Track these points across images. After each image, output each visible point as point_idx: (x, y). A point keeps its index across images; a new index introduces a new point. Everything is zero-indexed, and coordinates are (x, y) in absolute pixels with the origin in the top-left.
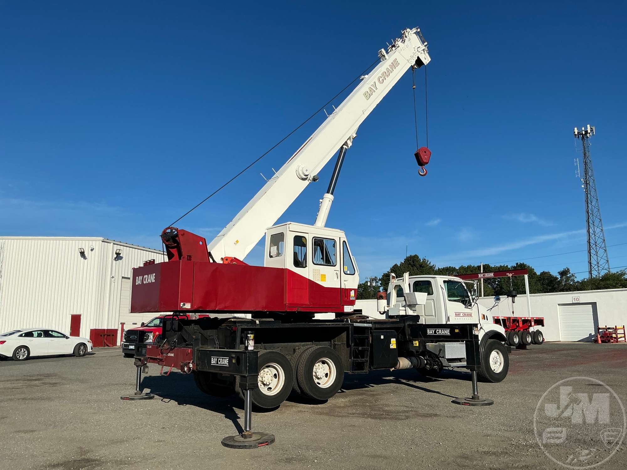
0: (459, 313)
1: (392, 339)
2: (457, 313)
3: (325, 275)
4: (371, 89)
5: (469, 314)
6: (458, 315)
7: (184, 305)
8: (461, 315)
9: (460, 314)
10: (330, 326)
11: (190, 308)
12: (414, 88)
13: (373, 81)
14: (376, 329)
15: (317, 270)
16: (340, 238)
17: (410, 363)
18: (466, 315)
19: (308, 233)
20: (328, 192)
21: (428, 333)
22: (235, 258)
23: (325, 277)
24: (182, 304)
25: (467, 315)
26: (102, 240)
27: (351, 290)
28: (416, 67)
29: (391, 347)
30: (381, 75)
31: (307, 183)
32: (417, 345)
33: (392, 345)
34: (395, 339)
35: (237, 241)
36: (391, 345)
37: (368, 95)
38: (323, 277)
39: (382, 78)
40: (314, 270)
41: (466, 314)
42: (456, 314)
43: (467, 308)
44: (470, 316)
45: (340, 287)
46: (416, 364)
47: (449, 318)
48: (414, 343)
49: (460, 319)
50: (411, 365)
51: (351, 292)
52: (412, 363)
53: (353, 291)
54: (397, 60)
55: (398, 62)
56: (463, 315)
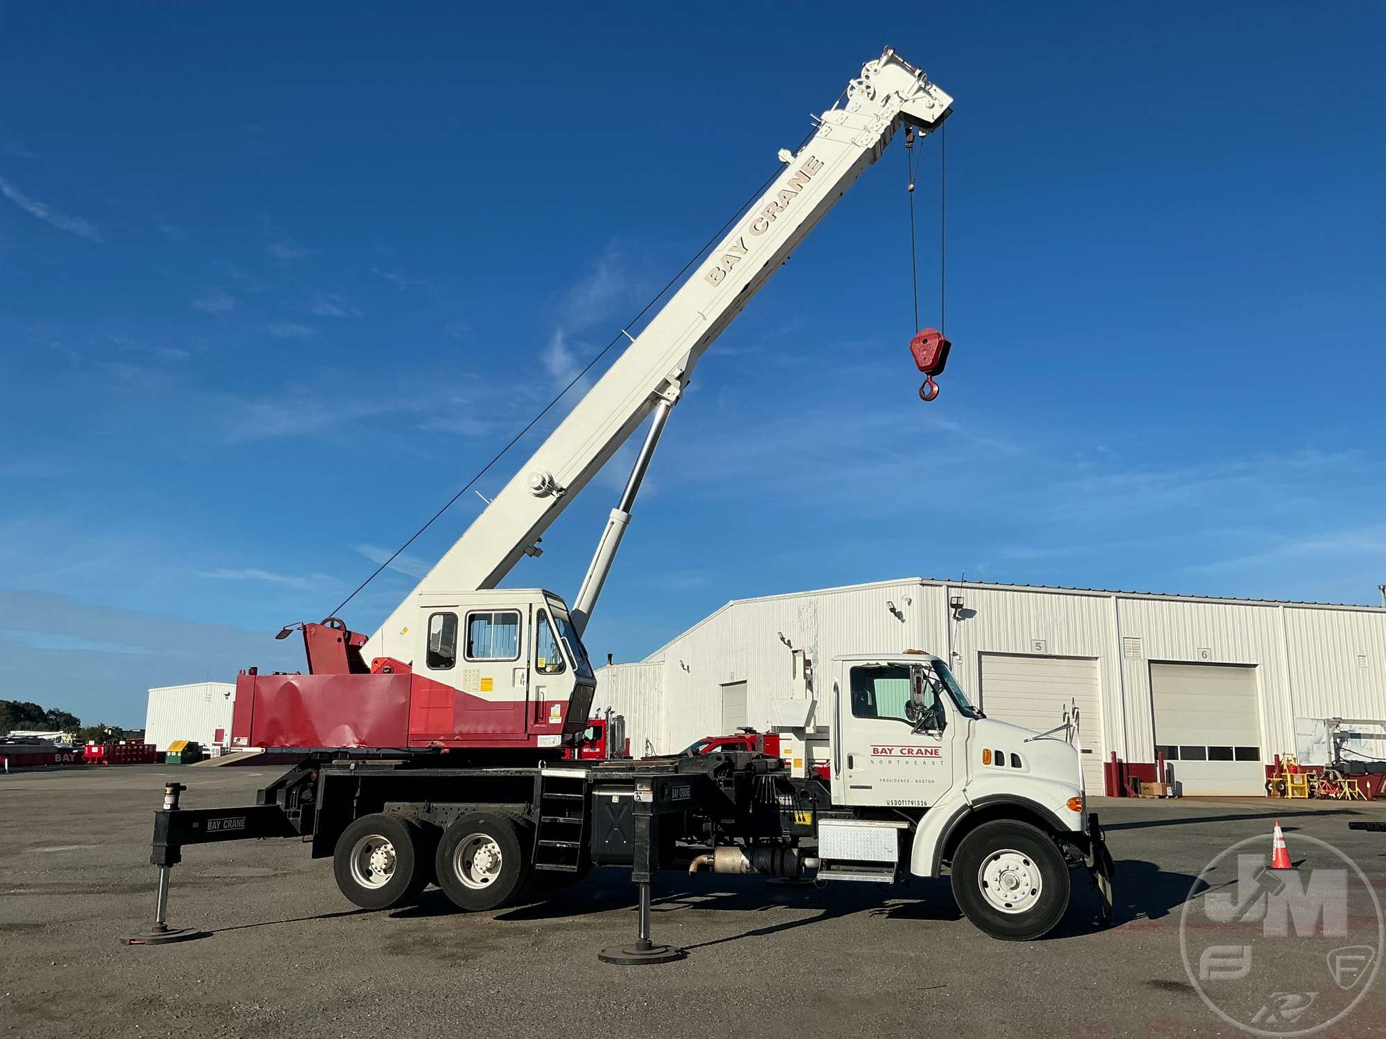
0: (886, 748)
2: (880, 749)
3: (491, 679)
4: (727, 259)
5: (929, 749)
6: (884, 751)
7: (239, 740)
8: (896, 751)
9: (890, 751)
10: (499, 774)
11: (247, 744)
14: (598, 782)
15: (474, 671)
16: (531, 605)
18: (915, 752)
19: (457, 606)
22: (389, 659)
23: (492, 683)
24: (236, 738)
25: (919, 751)
26: (919, 582)
27: (553, 704)
30: (762, 214)
31: (551, 500)
32: (809, 822)
35: (405, 630)
38: (487, 683)
39: (765, 220)
40: (466, 671)
41: (915, 750)
42: (875, 751)
43: (924, 734)
44: (928, 755)
45: (525, 700)
46: (765, 867)
47: (850, 759)
48: (797, 818)
49: (890, 762)
50: (749, 866)
51: (552, 708)
52: (751, 862)
53: (556, 705)
54: (815, 159)
55: (820, 162)
56: (904, 751)
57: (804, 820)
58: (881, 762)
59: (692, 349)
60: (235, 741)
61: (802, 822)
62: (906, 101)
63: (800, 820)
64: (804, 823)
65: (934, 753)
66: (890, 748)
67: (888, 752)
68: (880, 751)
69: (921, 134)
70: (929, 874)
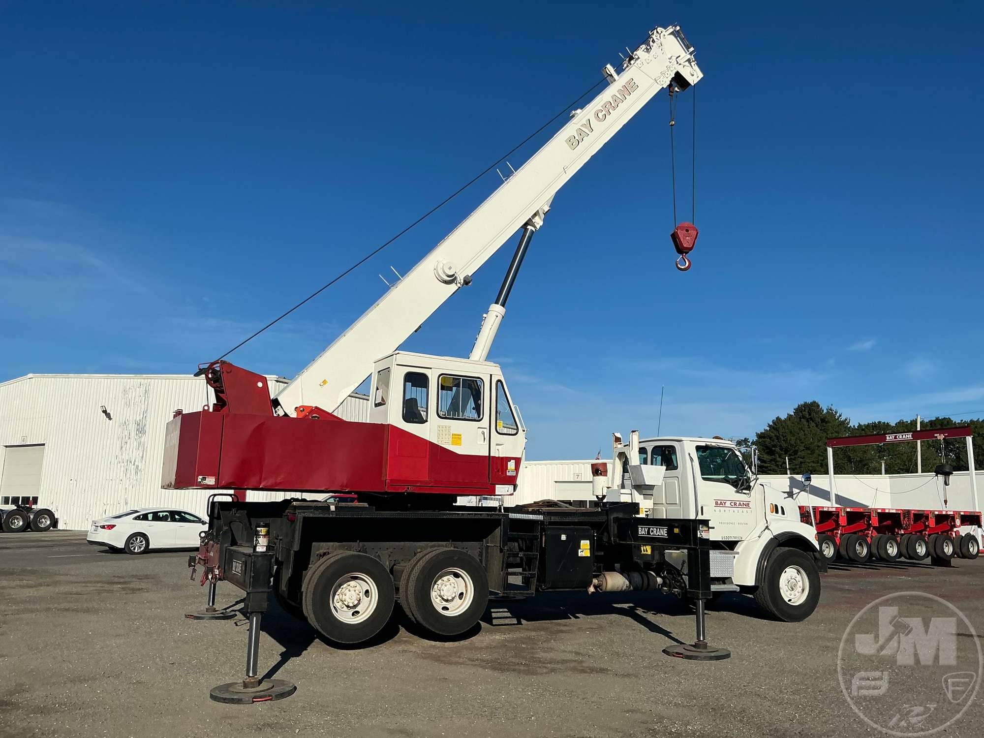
0: (722, 501)
1: (582, 541)
2: (719, 502)
3: (460, 435)
4: (580, 132)
5: (745, 503)
6: (721, 503)
7: (204, 479)
8: (728, 504)
9: (725, 503)
10: (465, 517)
11: (214, 483)
12: (671, 125)
13: (587, 118)
14: (551, 523)
15: (446, 427)
16: (491, 375)
17: (627, 582)
18: (738, 505)
19: (431, 368)
20: (497, 303)
21: (639, 533)
22: (316, 408)
23: (461, 438)
24: (201, 477)
25: (740, 504)
26: (276, 379)
27: (509, 459)
28: (678, 90)
29: (580, 554)
30: (602, 106)
31: (453, 288)
32: (649, 552)
33: (583, 551)
34: (588, 541)
35: (325, 382)
36: (580, 551)
37: (575, 143)
38: (457, 438)
39: (604, 112)
40: (439, 426)
41: (738, 503)
42: (716, 503)
43: (741, 493)
44: (744, 506)
45: (488, 455)
46: (638, 585)
47: (702, 508)
48: (642, 549)
49: (725, 511)
50: (628, 585)
51: (509, 463)
52: (630, 582)
53: (512, 461)
54: (633, 81)
55: (636, 84)
56: (732, 504)
57: (647, 551)
58: (720, 511)
59: (556, 193)
60: (199, 480)
61: (645, 553)
62: (680, 64)
63: (644, 551)
64: (647, 553)
65: (747, 505)
66: (725, 502)
67: (723, 504)
68: (719, 503)
69: (676, 89)
70: (754, 584)
